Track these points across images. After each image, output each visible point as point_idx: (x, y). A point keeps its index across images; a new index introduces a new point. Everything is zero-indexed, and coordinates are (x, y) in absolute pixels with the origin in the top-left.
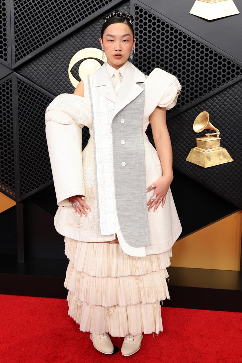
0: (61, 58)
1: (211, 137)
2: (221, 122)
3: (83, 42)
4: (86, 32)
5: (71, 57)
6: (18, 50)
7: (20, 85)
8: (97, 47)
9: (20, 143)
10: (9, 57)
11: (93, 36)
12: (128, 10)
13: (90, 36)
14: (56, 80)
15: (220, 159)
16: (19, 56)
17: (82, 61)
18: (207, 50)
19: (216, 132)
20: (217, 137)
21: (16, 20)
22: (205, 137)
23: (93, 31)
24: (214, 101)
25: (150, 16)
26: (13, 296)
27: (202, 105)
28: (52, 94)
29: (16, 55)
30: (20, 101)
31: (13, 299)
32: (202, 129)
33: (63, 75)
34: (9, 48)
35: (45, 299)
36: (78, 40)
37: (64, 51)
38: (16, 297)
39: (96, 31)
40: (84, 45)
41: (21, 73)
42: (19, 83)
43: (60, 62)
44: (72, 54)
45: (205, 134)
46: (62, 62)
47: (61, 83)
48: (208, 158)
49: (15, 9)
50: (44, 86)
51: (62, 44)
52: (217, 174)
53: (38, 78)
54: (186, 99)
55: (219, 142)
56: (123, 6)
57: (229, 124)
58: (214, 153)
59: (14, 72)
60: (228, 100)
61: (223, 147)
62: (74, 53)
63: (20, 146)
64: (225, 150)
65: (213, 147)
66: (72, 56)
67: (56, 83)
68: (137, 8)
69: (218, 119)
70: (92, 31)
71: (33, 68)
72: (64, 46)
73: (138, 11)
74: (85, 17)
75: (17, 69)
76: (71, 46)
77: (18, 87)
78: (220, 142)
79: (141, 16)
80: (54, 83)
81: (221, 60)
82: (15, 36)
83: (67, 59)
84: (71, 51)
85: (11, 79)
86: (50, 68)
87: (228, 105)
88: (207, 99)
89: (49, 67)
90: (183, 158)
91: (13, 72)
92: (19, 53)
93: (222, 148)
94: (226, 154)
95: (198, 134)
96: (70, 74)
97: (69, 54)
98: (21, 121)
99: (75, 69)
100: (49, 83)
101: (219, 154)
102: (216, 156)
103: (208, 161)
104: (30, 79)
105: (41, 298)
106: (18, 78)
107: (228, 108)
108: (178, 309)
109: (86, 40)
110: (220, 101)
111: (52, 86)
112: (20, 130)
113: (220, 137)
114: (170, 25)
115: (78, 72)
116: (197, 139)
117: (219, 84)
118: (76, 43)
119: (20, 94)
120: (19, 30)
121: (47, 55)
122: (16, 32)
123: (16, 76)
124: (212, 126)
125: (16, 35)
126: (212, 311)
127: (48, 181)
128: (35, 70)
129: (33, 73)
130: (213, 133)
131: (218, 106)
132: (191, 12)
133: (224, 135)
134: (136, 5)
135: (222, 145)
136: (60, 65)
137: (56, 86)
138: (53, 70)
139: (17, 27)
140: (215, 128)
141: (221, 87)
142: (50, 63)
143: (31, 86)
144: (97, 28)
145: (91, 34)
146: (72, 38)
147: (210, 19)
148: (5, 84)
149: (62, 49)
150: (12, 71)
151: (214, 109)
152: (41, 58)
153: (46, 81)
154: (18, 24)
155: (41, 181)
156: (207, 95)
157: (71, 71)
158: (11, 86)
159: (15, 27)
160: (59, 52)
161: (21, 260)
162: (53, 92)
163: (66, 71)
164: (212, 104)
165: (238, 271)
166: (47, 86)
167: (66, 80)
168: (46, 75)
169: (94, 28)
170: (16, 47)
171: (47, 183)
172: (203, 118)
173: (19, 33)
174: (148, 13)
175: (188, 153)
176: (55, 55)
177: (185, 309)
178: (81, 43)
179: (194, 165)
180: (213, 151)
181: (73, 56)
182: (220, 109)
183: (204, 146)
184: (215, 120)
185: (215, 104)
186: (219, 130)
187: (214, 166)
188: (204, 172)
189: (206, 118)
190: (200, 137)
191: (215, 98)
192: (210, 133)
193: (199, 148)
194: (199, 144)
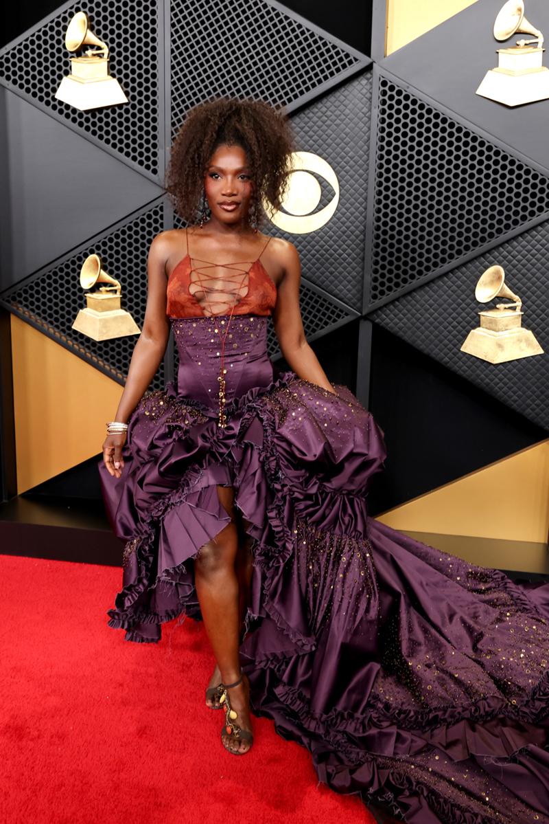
1: (506, 310)
2: (524, 284)
8: (312, 150)
10: (160, 167)
11: (306, 133)
12: (368, 87)
15: (520, 348)
18: (505, 158)
19: (515, 302)
20: (517, 310)
21: (174, 104)
22: (495, 310)
23: (306, 123)
24: (514, 248)
25: (407, 98)
27: (493, 255)
32: (490, 297)
34: (160, 152)
39: (311, 124)
45: (496, 305)
48: (500, 346)
49: (174, 83)
52: (515, 375)
54: (464, 243)
55: (520, 319)
56: (359, 80)
57: (538, 288)
58: (511, 338)
60: (539, 246)
61: (527, 329)
64: (529, 334)
65: (509, 328)
68: (384, 84)
69: (519, 280)
70: (304, 123)
73: (387, 88)
78: (522, 320)
79: (391, 98)
81: (530, 177)
82: (172, 132)
85: (162, 205)
87: (539, 256)
88: (501, 245)
90: (455, 346)
93: (524, 329)
94: (532, 340)
95: (482, 305)
101: (520, 340)
102: (514, 343)
103: (499, 351)
107: (538, 260)
110: (524, 247)
113: (521, 311)
114: (441, 114)
116: (481, 313)
117: (524, 218)
120: (179, 121)
122: (173, 124)
124: (509, 292)
125: (173, 129)
130: (510, 303)
131: (519, 257)
132: (478, 92)
133: (529, 307)
134: (382, 79)
135: (525, 323)
139: (176, 115)
140: (512, 295)
141: (527, 224)
144: (313, 117)
145: (302, 128)
147: (512, 104)
148: (151, 213)
150: (164, 192)
151: (512, 262)
154: (177, 110)
156: (502, 238)
158: (162, 217)
159: (173, 116)
164: (509, 252)
165: (544, 544)
169: (308, 118)
172: (494, 277)
174: (404, 93)
175: (465, 337)
179: (475, 359)
180: (509, 335)
182: (524, 261)
183: (493, 326)
184: (515, 281)
185: (515, 253)
186: (521, 298)
187: (509, 362)
188: (491, 371)
189: (499, 278)
190: (486, 310)
191: (515, 243)
192: (505, 303)
193: (485, 330)
194: (484, 322)
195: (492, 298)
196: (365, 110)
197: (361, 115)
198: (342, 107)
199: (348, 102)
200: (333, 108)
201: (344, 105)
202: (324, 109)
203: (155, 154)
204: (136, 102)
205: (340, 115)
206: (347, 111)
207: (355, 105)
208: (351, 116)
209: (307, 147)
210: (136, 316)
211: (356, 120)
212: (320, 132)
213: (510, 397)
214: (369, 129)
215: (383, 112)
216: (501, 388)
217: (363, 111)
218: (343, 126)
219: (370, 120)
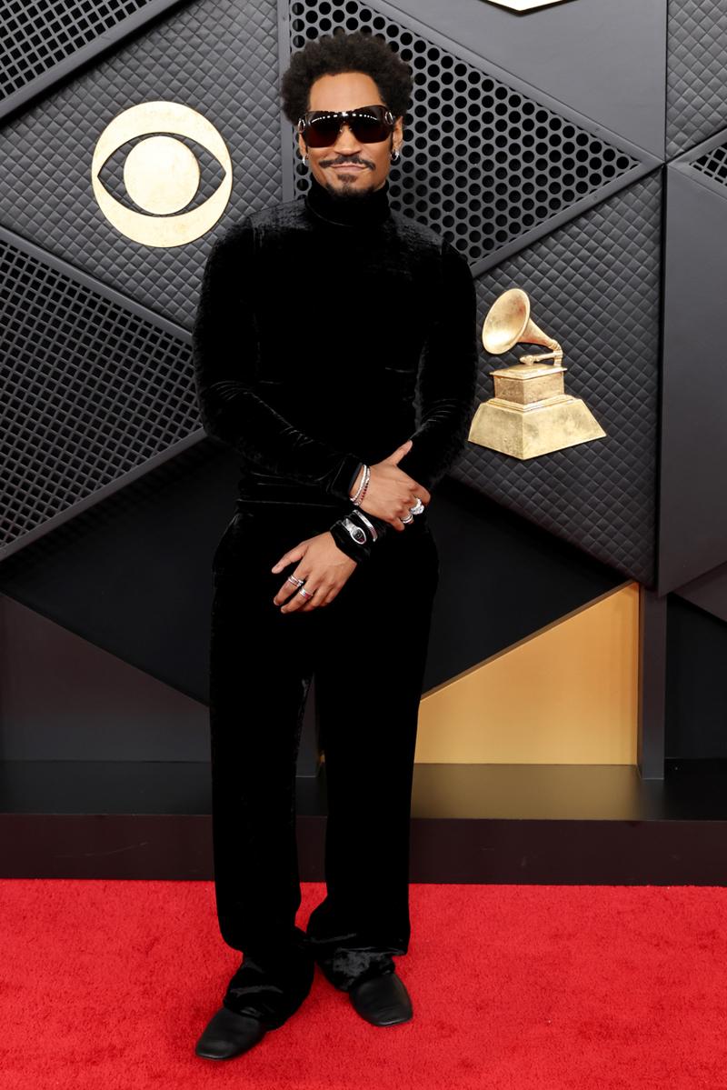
0: (67, 134)
1: (538, 365)
2: (564, 319)
3: (135, 85)
4: (141, 53)
5: (98, 132)
8: (177, 98)
11: (166, 66)
13: (154, 65)
14: (54, 206)
15: (565, 430)
17: (133, 143)
18: (515, 101)
19: (551, 351)
20: (555, 364)
22: (519, 366)
23: (164, 50)
24: (543, 257)
27: (508, 271)
28: (43, 248)
32: (508, 344)
33: (75, 189)
35: (50, 883)
36: (119, 79)
37: (76, 115)
39: (172, 51)
40: (137, 95)
43: (64, 149)
44: (100, 122)
45: (519, 357)
46: (72, 147)
47: (71, 214)
48: (532, 429)
50: (16, 225)
51: (68, 92)
52: (560, 477)
55: (562, 380)
57: (589, 324)
58: (549, 413)
60: (584, 252)
61: (575, 396)
62: (108, 121)
64: (579, 404)
65: (545, 395)
66: (101, 130)
67: (55, 215)
69: (555, 312)
70: (161, 50)
72: (75, 99)
76: (98, 96)
78: (565, 382)
79: (312, 3)
80: (47, 214)
81: (560, 132)
83: (87, 139)
84: (99, 113)
86: (34, 168)
87: (585, 269)
88: (521, 252)
89: (30, 165)
93: (570, 397)
94: (585, 416)
95: (497, 358)
96: (97, 186)
97: (91, 122)
99: (112, 170)
100: (31, 216)
101: (563, 417)
102: (554, 422)
103: (531, 438)
105: (38, 882)
107: (585, 276)
108: (458, 887)
109: (142, 77)
110: (559, 254)
111: (41, 223)
113: (563, 365)
114: (400, 28)
115: (121, 177)
116: (495, 373)
117: (555, 204)
118: (113, 89)
121: (23, 127)
124: (539, 334)
126: (559, 887)
127: (44, 520)
130: (543, 353)
131: (553, 272)
133: (575, 358)
135: (572, 387)
136: (65, 156)
137: (56, 222)
138: (42, 172)
140: (547, 338)
141: (562, 215)
142: (33, 151)
144: (175, 39)
145: (157, 59)
146: (97, 74)
147: (520, 6)
149: (68, 108)
151: (542, 282)
153: (22, 208)
155: (20, 521)
156: (522, 239)
157: (99, 176)
160: (61, 117)
162: (46, 242)
163: (85, 174)
164: (535, 265)
165: (632, 766)
166: (24, 223)
167: (85, 205)
168: (20, 192)
169: (167, 40)
171: (38, 525)
172: (512, 309)
176: (46, 125)
177: (480, 886)
178: (128, 87)
180: (544, 409)
181: (104, 128)
182: (562, 279)
183: (516, 395)
184: (549, 314)
185: (544, 265)
186: (560, 343)
187: (548, 455)
188: (520, 473)
189: (521, 311)
190: (503, 368)
191: (544, 249)
192: (534, 353)
193: (504, 401)
194: (501, 389)
195: (512, 345)
196: (267, 24)
197: (261, 32)
198: (226, 20)
199: (237, 11)
200: (210, 22)
201: (229, 16)
202: (194, 24)
205: (224, 33)
206: (236, 27)
207: (250, 17)
208: (244, 35)
209: (168, 92)
211: (253, 41)
212: (189, 65)
213: (555, 516)
214: (277, 56)
215: (300, 25)
216: (537, 502)
217: (264, 25)
218: (230, 53)
219: (277, 41)
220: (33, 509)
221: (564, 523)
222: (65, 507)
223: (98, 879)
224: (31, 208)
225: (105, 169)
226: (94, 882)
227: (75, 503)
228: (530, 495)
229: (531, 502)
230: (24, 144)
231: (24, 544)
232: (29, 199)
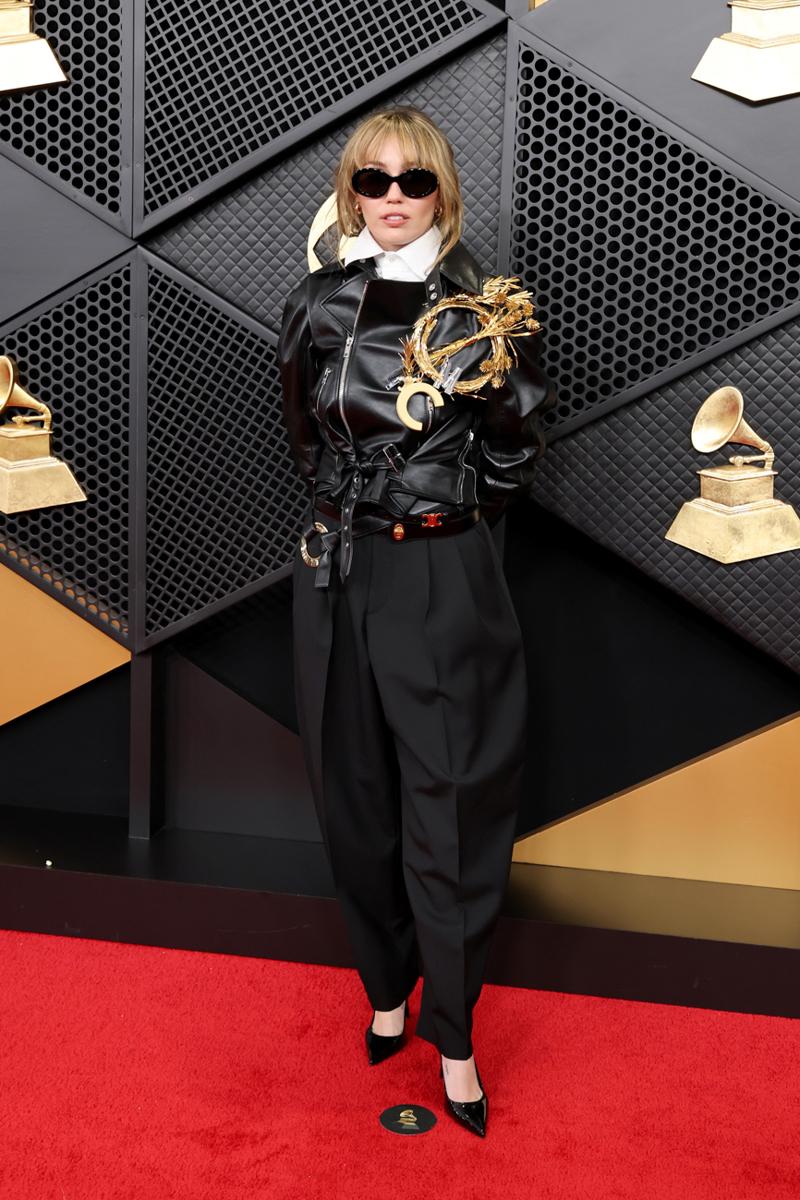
0: (286, 206)
1: (746, 467)
2: (778, 421)
5: (317, 205)
6: (152, 178)
7: (156, 289)
9: (150, 469)
10: (123, 200)
12: (500, 64)
14: (269, 276)
15: (771, 535)
16: (155, 197)
18: (743, 193)
19: (763, 453)
20: (766, 467)
21: (150, 86)
22: (727, 467)
24: (760, 355)
25: (568, 82)
26: (110, 944)
27: (723, 367)
28: (254, 318)
29: (148, 195)
30: (155, 336)
31: (111, 955)
32: (718, 443)
33: (290, 261)
34: (124, 172)
35: (210, 956)
37: (297, 187)
38: (120, 947)
41: (161, 252)
42: (153, 280)
43: (282, 220)
44: (321, 195)
45: (728, 458)
46: (290, 219)
48: (736, 532)
49: (150, 49)
50: (229, 293)
51: (291, 164)
52: (762, 584)
53: (214, 269)
54: (672, 345)
55: (772, 483)
56: (484, 51)
58: (756, 517)
59: (139, 247)
61: (784, 501)
62: (328, 195)
63: (148, 478)
64: (788, 510)
65: (752, 498)
67: (268, 285)
68: (528, 57)
69: (769, 413)
71: (198, 237)
72: (297, 172)
73: (532, 65)
74: (364, 80)
75: (147, 239)
77: (149, 295)
78: (775, 486)
79: (540, 82)
80: (261, 285)
81: (788, 228)
82: (146, 135)
83: (305, 212)
84: (319, 186)
85: (127, 268)
86: (252, 237)
88: (737, 349)
90: (655, 530)
91: (135, 247)
92: (158, 189)
93: (779, 502)
94: (793, 522)
95: (705, 457)
96: (312, 260)
97: (312, 195)
98: (154, 401)
99: (328, 244)
100: (245, 286)
101: (771, 522)
102: (760, 526)
103: (734, 542)
104: (187, 270)
105: (198, 955)
106: (150, 267)
108: (624, 1002)
110: (777, 354)
112: (150, 428)
113: (774, 469)
116: (703, 472)
117: (778, 301)
119: (154, 315)
120: (159, 117)
121: (244, 197)
122: (149, 123)
123: (145, 260)
124: (751, 435)
125: (148, 131)
126: (731, 1013)
127: (234, 589)
128: (205, 244)
129: (198, 252)
130: (753, 455)
131: (770, 371)
132: (699, 74)
133: (787, 462)
134: (524, 49)
135: (781, 492)
136: (282, 228)
137: (269, 293)
138: (259, 243)
139: (153, 106)
140: (758, 439)
141: (784, 313)
142: (251, 221)
143: (189, 293)
146: (321, 147)
147: (756, 97)
148: (109, 282)
149: (289, 180)
150: (133, 244)
151: (758, 381)
152: (224, 207)
153: (237, 277)
154: (155, 97)
156: (739, 336)
157: (315, 248)
158: (127, 290)
159: (147, 107)
160: (282, 189)
161: (139, 834)
162: (258, 311)
163: (301, 246)
164: (752, 364)
166: (238, 292)
168: (236, 261)
170: (147, 167)
171: (227, 594)
172: (725, 407)
173: (157, 125)
174: (563, 75)
175: (673, 514)
176: (267, 196)
177: (648, 1004)
179: (690, 553)
180: (752, 513)
181: (324, 201)
182: (778, 379)
183: (723, 497)
184: (762, 414)
185: (761, 364)
186: (773, 445)
187: (751, 560)
188: (721, 577)
189: (735, 408)
190: (711, 467)
191: (762, 347)
192: (745, 454)
193: (709, 502)
194: (708, 488)
195: (722, 444)
196: (494, 104)
197: (487, 113)
198: (454, 99)
199: (465, 90)
200: (437, 101)
201: (456, 95)
202: (421, 102)
203: (114, 176)
204: (81, 82)
205: (450, 113)
206: (462, 107)
207: (477, 97)
208: (470, 115)
210: (78, 469)
211: (478, 122)
213: (754, 624)
214: (501, 137)
215: (527, 107)
216: (737, 609)
217: (491, 105)
219: (502, 122)
220: (223, 578)
221: (763, 632)
222: (255, 578)
223: (258, 957)
224: (245, 278)
225: (321, 242)
226: (254, 960)
227: (266, 575)
228: (730, 601)
229: (730, 608)
230: (243, 213)
231: (212, 612)
232: (244, 269)
